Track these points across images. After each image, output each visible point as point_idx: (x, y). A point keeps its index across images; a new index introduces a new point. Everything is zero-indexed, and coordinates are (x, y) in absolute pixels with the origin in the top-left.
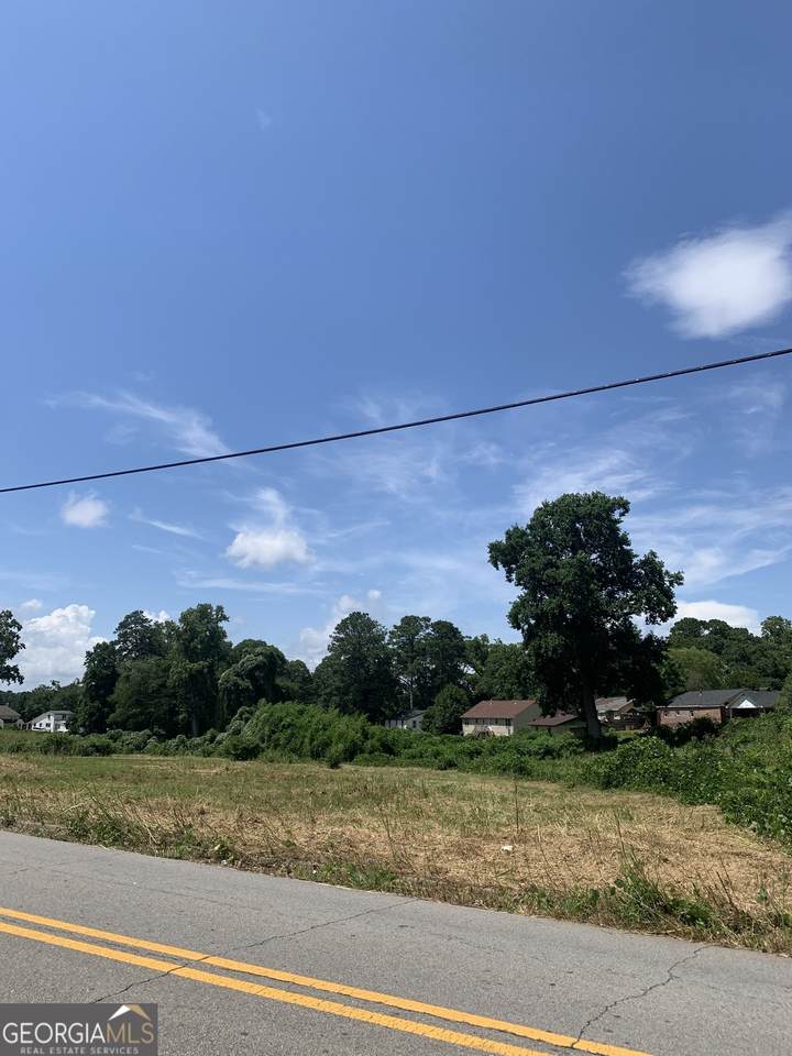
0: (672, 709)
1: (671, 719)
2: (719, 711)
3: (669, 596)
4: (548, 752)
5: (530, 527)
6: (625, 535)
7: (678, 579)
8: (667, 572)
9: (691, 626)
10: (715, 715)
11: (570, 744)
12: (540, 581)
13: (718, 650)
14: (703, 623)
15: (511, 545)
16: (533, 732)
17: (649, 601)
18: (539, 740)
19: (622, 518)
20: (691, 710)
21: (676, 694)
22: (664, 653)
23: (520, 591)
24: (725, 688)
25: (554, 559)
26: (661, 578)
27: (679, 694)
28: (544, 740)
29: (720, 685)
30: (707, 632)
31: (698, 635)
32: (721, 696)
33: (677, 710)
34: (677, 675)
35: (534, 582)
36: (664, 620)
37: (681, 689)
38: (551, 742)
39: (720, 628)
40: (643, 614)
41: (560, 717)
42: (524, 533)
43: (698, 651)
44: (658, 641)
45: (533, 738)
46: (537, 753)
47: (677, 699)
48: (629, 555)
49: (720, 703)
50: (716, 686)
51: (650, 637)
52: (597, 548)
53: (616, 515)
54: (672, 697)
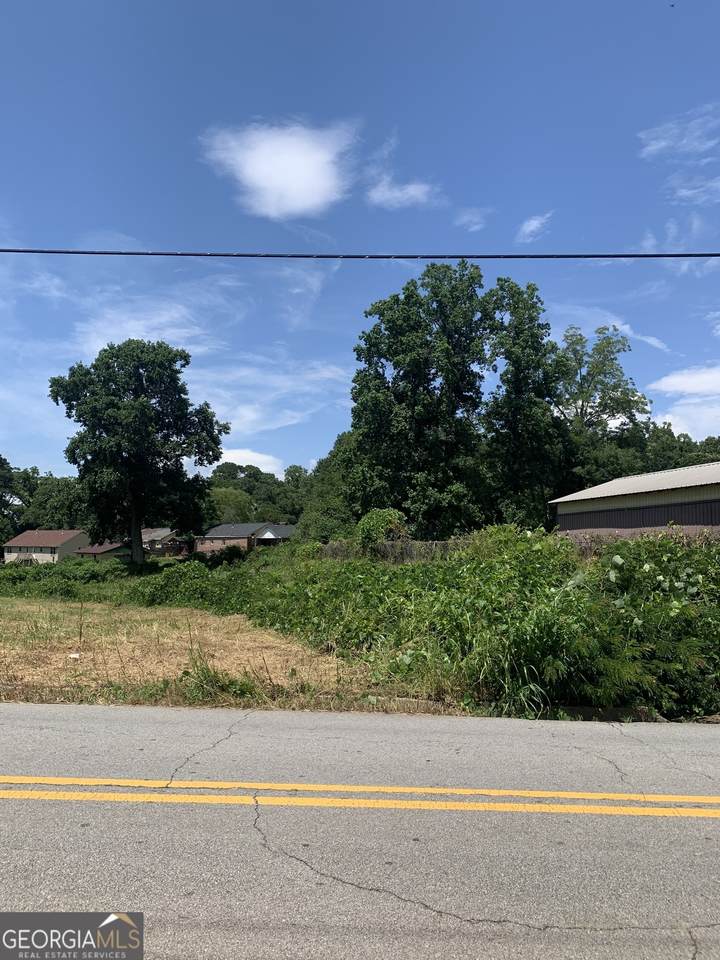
0: (208, 539)
1: (207, 547)
2: (246, 540)
3: (217, 442)
4: (94, 576)
5: (94, 366)
6: (183, 385)
7: (225, 429)
8: (217, 422)
9: (231, 470)
10: (243, 544)
11: (115, 569)
12: (100, 420)
13: (250, 491)
14: (240, 468)
15: (74, 382)
16: (79, 559)
17: (199, 446)
18: (86, 566)
19: (183, 369)
20: (224, 539)
21: (212, 526)
22: (207, 491)
23: (80, 428)
24: (253, 522)
25: (116, 400)
26: (212, 427)
27: (214, 526)
28: (89, 565)
29: (248, 519)
30: (242, 475)
31: (235, 478)
32: (249, 528)
33: (212, 539)
34: (214, 510)
35: (94, 420)
36: (210, 463)
37: (218, 522)
38: (97, 568)
39: (254, 473)
40: (193, 456)
41: (107, 546)
42: (88, 372)
43: (235, 491)
44: (203, 481)
45: (80, 564)
46: (82, 578)
47: (213, 530)
48: (185, 404)
49: (248, 534)
50: (246, 520)
51: (197, 477)
52: (156, 393)
53: (177, 366)
54: (209, 529)
